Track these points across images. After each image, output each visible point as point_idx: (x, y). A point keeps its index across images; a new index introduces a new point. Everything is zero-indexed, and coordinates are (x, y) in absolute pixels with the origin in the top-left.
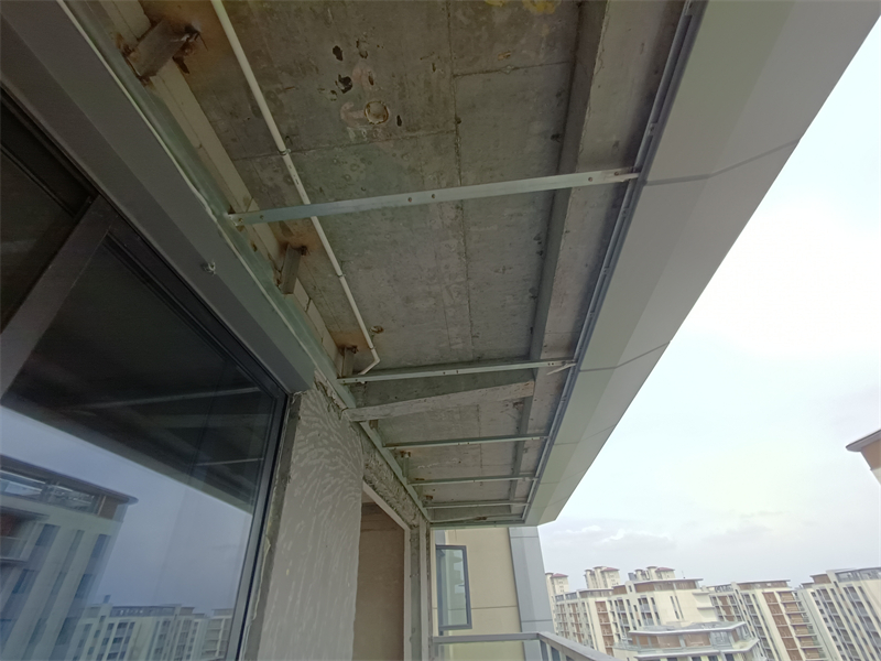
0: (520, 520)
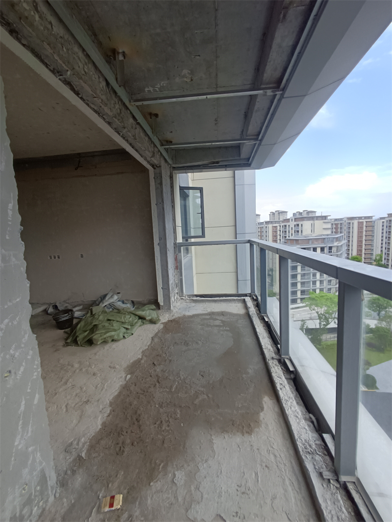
0: (247, 164)
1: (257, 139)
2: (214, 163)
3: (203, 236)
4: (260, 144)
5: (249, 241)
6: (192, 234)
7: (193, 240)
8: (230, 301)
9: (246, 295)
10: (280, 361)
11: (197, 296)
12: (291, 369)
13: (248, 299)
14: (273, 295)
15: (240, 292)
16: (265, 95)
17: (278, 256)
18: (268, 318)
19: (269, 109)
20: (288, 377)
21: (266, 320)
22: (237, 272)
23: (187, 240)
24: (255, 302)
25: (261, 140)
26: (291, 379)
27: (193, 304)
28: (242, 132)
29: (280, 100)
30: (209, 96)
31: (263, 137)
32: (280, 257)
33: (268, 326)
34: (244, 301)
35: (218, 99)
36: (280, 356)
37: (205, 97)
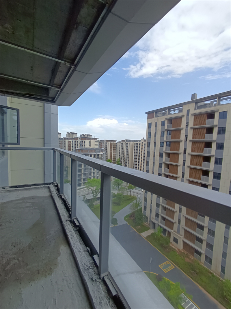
1: (59, 88)
2: (29, 94)
3: (18, 143)
4: (61, 92)
5: (53, 149)
6: (9, 142)
7: (9, 146)
8: (39, 188)
9: (50, 184)
10: (71, 221)
11: (11, 187)
12: (77, 224)
13: (51, 186)
14: (67, 182)
15: (46, 182)
16: (65, 64)
17: (71, 158)
18: (64, 196)
19: (67, 73)
20: (75, 229)
21: (63, 197)
22: (44, 169)
23: (3, 146)
24: (56, 187)
25: (62, 89)
26: (77, 230)
27: (8, 194)
28: (50, 81)
29: (73, 71)
30: (26, 50)
31: (63, 88)
32: (72, 159)
33: (64, 202)
34: (49, 187)
35: (33, 54)
36: (71, 218)
37: (24, 49)
